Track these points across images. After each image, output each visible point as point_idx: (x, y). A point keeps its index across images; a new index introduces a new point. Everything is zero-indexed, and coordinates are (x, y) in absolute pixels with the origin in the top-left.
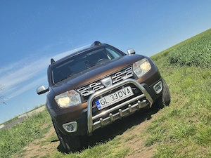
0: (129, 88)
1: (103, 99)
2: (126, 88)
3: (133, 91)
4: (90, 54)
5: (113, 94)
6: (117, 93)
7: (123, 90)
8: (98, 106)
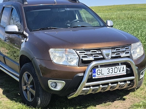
0: (125, 66)
1: (100, 69)
2: (122, 66)
3: (127, 70)
4: (68, 9)
5: (110, 68)
6: (113, 68)
7: (120, 67)
8: (94, 74)
